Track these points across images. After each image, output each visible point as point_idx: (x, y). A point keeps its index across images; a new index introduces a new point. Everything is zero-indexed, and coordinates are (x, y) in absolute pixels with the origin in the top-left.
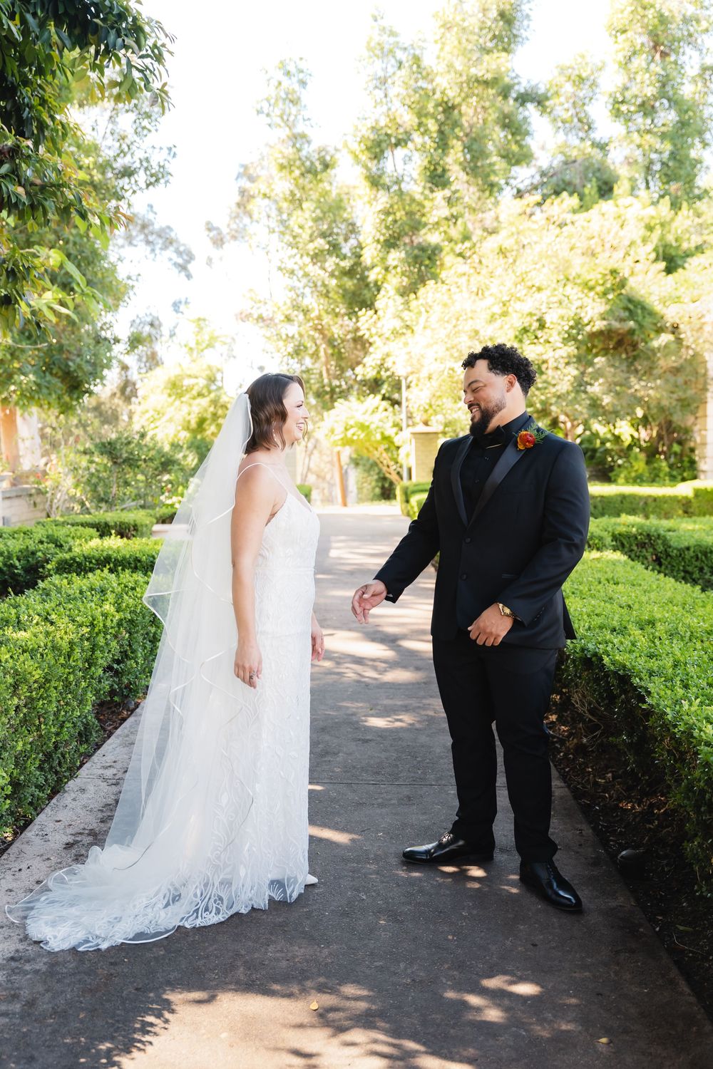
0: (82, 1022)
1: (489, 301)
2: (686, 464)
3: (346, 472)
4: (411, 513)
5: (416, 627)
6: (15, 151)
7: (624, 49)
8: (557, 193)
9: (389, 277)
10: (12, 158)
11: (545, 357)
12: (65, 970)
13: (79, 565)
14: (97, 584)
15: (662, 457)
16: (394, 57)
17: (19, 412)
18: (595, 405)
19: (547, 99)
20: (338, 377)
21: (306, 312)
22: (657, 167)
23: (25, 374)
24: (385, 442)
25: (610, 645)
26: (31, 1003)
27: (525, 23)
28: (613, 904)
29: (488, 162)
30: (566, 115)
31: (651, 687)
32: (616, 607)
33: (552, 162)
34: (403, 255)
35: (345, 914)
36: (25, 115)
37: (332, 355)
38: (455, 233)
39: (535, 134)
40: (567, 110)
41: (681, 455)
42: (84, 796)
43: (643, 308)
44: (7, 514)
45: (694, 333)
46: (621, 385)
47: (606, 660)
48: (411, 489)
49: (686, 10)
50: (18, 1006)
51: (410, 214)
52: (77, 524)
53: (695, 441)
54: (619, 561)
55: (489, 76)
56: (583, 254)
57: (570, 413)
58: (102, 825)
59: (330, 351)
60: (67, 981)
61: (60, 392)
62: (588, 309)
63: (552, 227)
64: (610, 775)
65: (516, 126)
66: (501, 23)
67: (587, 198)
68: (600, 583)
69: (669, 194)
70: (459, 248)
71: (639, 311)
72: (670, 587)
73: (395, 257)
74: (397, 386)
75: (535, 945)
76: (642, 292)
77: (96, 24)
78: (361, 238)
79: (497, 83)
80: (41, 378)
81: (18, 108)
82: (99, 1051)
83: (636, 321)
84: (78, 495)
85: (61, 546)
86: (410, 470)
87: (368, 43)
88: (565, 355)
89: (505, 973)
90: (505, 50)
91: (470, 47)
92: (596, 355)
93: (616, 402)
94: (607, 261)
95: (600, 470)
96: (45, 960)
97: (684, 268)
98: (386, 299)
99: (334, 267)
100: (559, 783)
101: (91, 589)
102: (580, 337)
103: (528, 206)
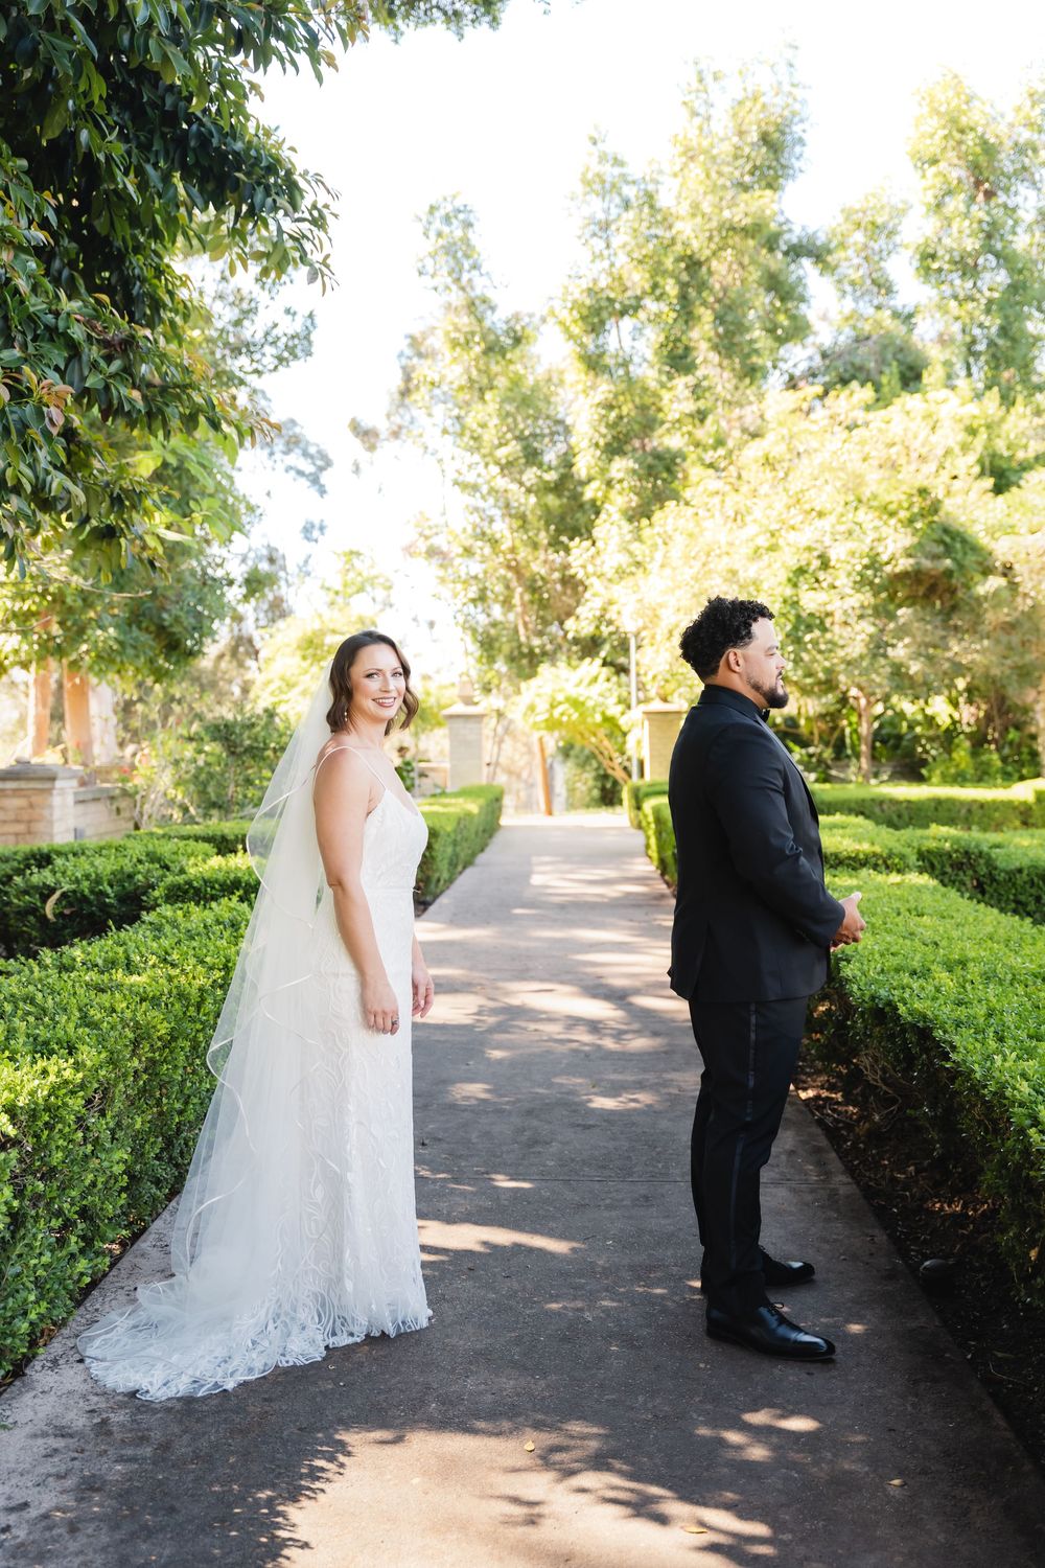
0: (232, 1467)
1: (751, 529)
2: (1025, 757)
3: (551, 766)
4: (644, 824)
5: (653, 979)
6: (129, 343)
7: (934, 186)
8: (845, 382)
9: (613, 494)
10: (125, 351)
11: (829, 608)
12: (205, 1408)
13: (197, 891)
14: (227, 916)
15: (993, 747)
16: (620, 194)
17: (93, 680)
18: (898, 673)
19: (829, 252)
20: (540, 634)
21: (494, 542)
22: (981, 347)
23: (103, 628)
24: (607, 725)
25: (908, 991)
26: (165, 1447)
27: (798, 149)
28: (912, 1324)
29: (748, 337)
30: (855, 276)
31: (957, 1040)
32: (917, 943)
33: (836, 338)
34: (632, 464)
35: (565, 1339)
36: (135, 292)
37: (532, 602)
38: (703, 434)
39: (812, 301)
40: (858, 267)
41: (1019, 745)
43: (964, 541)
44: (81, 824)
45: (1035, 577)
46: (935, 647)
47: (902, 1010)
48: (644, 790)
49: (1020, 135)
50: (149, 1449)
51: (643, 408)
52: (187, 838)
53: (1037, 725)
54: (926, 887)
55: (747, 221)
56: (881, 467)
57: (864, 684)
59: (527, 597)
60: (210, 1420)
61: (151, 654)
62: (889, 541)
63: (837, 429)
64: (912, 1168)
65: (787, 288)
66: (764, 149)
67: (886, 390)
69: (998, 385)
70: (709, 456)
71: (958, 546)
72: (991, 919)
73: (620, 466)
74: (623, 646)
76: (963, 519)
77: (238, 179)
78: (573, 441)
79: (759, 231)
80: (125, 633)
81: (127, 282)
82: (257, 1501)
83: (954, 559)
84: (180, 797)
85: (167, 868)
86: (641, 764)
87: (584, 174)
88: (857, 605)
89: (772, 1405)
90: (770, 186)
91: (721, 181)
92: (900, 606)
93: (928, 670)
94: (913, 476)
95: (906, 765)
97: (1019, 487)
98: (607, 525)
99: (534, 481)
100: (844, 1178)
101: (218, 922)
102: (877, 581)
103: (805, 400)
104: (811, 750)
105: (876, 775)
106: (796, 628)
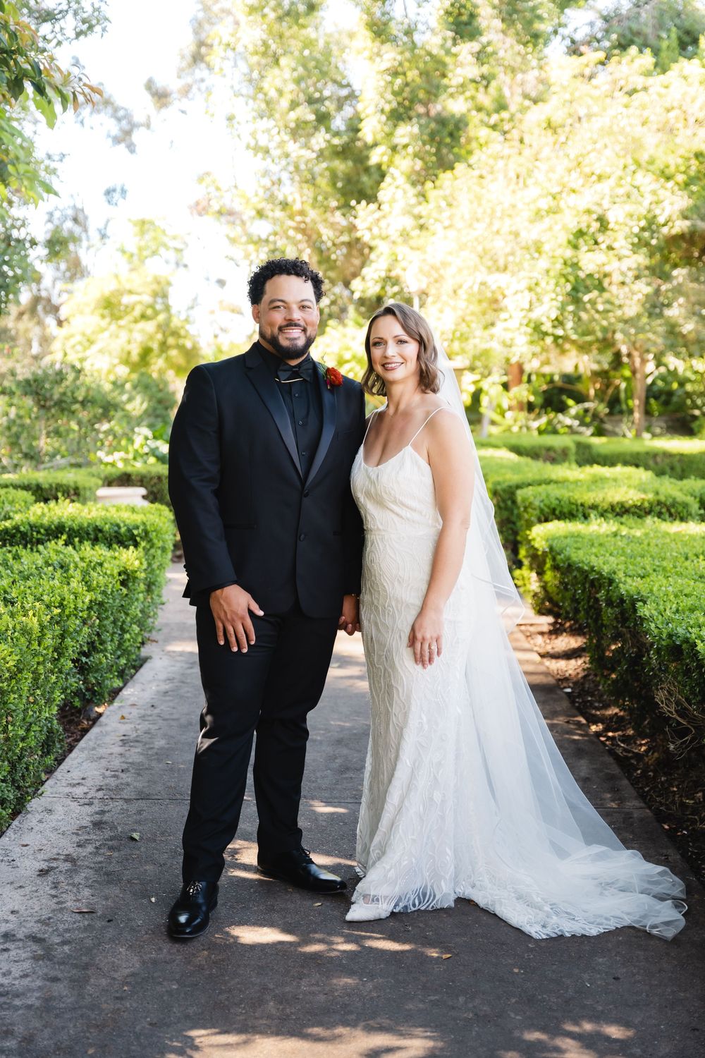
1: (532, 192)
8: (623, 46)
9: (397, 159)
11: (607, 269)
12: (62, 1005)
13: (24, 535)
14: (55, 558)
18: (672, 331)
21: (285, 205)
26: (29, 1040)
34: (416, 130)
38: (485, 100)
42: (52, 817)
47: (700, 646)
50: (14, 1042)
51: (425, 74)
52: (6, 486)
56: (659, 130)
58: (80, 850)
60: (67, 1016)
62: (666, 204)
63: (618, 94)
64: (700, 794)
67: (663, 54)
68: (687, 559)
70: (494, 118)
73: (406, 132)
75: (616, 979)
78: (360, 107)
88: (634, 266)
92: (675, 266)
94: (691, 140)
95: (677, 420)
96: (37, 994)
98: (392, 189)
99: (323, 145)
100: (637, 803)
101: (48, 564)
102: (654, 242)
103: (587, 65)
104: (587, 405)
105: (648, 429)
106: (575, 289)
